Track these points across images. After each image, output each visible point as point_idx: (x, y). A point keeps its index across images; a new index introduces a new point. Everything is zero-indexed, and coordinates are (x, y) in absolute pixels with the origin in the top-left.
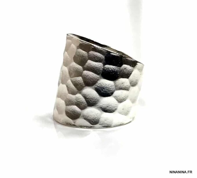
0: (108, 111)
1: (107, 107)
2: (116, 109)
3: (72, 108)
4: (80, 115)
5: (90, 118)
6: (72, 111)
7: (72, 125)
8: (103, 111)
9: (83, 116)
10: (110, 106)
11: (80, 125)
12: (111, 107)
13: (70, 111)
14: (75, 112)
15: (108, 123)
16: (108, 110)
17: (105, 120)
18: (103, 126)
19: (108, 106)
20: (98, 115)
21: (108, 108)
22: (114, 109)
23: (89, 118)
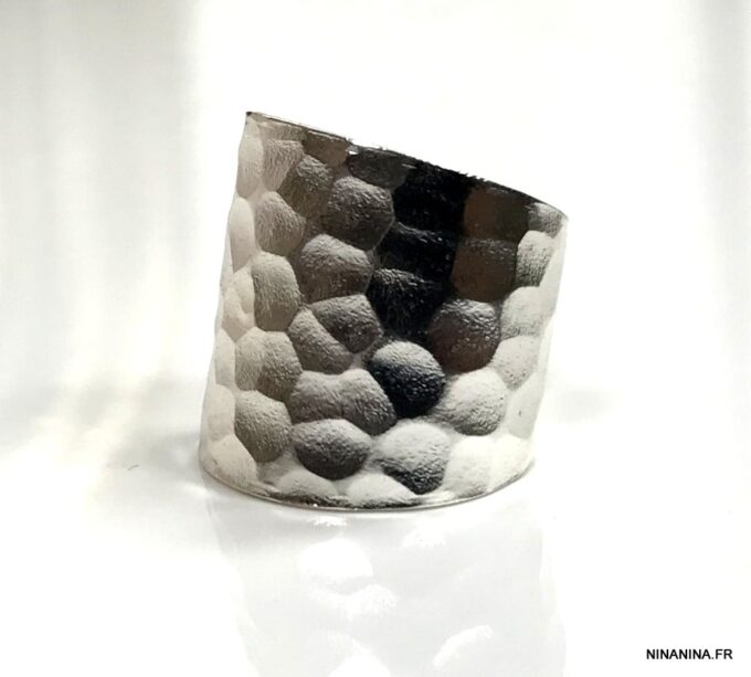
0: (475, 429)
1: (473, 411)
2: (500, 418)
3: (325, 430)
4: (366, 456)
5: (408, 463)
6: (326, 444)
7: (330, 505)
8: (456, 429)
9: (382, 461)
10: (482, 408)
11: (367, 499)
12: (487, 410)
13: (319, 444)
14: (340, 447)
15: (474, 479)
16: (473, 425)
17: (466, 468)
18: (460, 493)
19: (474, 406)
20: (438, 452)
21: (475, 418)
22: (493, 418)
23: (403, 467)
